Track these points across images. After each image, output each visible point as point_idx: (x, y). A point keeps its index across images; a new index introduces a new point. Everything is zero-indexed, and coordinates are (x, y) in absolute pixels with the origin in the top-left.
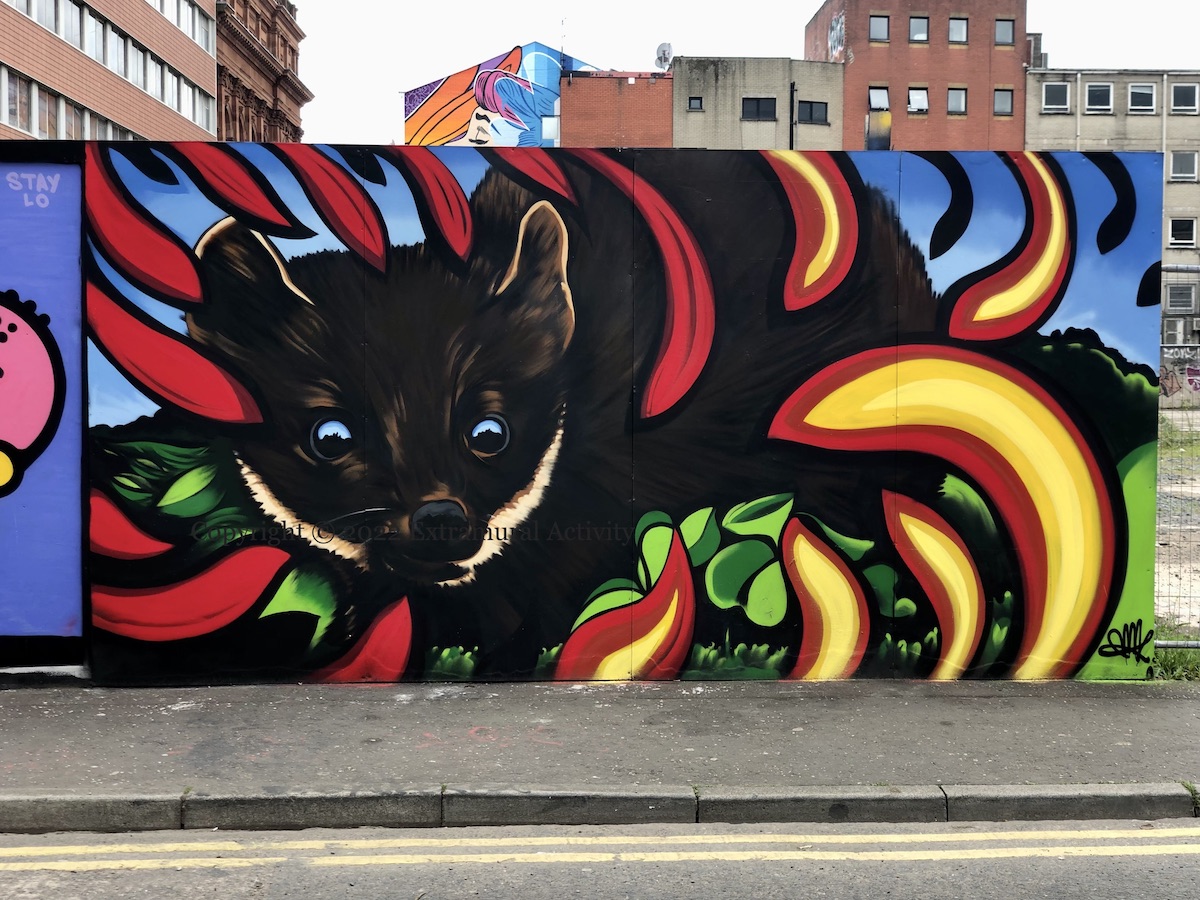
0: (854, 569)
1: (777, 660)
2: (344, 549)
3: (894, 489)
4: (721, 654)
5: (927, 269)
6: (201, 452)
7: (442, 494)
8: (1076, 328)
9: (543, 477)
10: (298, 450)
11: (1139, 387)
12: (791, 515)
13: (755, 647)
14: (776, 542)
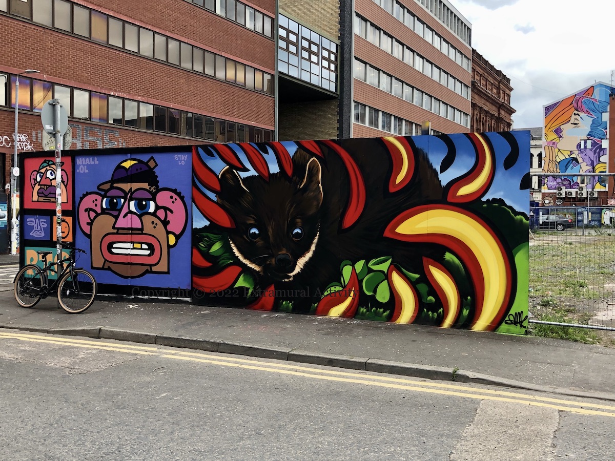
0: (413, 284)
1: (386, 315)
2: (257, 268)
3: (428, 256)
4: (367, 311)
5: (439, 177)
6: (220, 236)
7: (284, 252)
8: (496, 198)
9: (313, 248)
10: (245, 236)
11: (521, 221)
12: (391, 264)
13: (379, 309)
14: (386, 272)
